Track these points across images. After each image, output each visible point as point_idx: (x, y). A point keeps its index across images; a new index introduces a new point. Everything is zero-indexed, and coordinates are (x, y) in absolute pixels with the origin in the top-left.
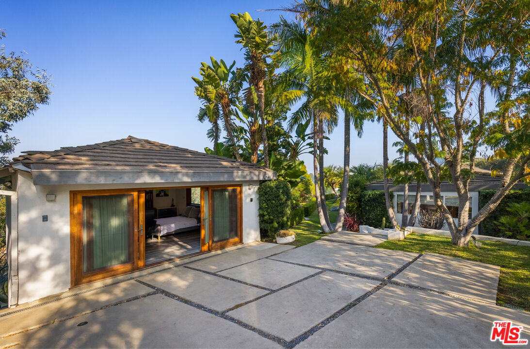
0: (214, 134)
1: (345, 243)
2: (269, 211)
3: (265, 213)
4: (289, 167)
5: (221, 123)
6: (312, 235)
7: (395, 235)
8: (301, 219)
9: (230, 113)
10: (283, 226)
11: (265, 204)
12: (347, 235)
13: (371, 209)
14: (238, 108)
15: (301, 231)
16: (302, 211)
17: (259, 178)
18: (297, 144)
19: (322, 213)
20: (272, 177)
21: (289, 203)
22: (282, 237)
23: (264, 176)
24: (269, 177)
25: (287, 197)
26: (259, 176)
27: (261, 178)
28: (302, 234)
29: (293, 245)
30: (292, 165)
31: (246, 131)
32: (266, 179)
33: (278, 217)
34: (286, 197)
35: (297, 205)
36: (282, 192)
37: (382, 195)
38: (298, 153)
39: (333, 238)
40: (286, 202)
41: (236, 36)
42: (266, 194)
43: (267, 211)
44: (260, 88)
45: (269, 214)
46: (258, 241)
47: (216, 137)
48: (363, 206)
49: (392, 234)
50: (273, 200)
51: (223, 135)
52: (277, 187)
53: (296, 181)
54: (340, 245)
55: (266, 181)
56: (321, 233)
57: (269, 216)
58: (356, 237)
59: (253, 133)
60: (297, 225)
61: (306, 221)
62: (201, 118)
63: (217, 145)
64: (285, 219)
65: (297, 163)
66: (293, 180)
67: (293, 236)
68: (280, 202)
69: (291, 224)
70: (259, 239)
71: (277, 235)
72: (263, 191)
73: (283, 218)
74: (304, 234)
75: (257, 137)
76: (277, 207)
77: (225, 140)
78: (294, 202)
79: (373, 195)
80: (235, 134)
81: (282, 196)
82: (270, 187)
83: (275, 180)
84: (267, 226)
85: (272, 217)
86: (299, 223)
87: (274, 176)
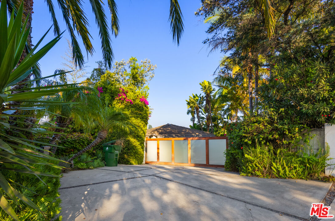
0: (193, 119)
5: (196, 116)
9: (200, 112)
14: (202, 110)
31: (205, 118)
41: (201, 88)
47: (194, 121)
51: (196, 120)
59: (208, 119)
62: (188, 113)
63: (194, 124)
75: (209, 121)
77: (197, 122)
80: (201, 120)
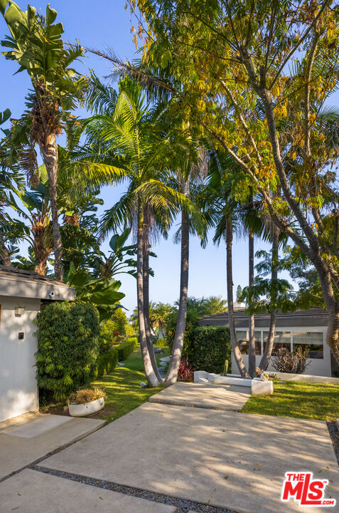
1: (191, 405)
2: (56, 355)
3: (48, 360)
4: (99, 288)
6: (132, 392)
7: (262, 387)
8: (114, 365)
10: (83, 381)
11: (47, 344)
12: (188, 388)
13: (207, 349)
14: (14, 192)
15: (115, 384)
16: (115, 355)
17: (37, 294)
18: (111, 260)
19: (148, 357)
20: (65, 296)
21: (96, 340)
22: (79, 403)
23: (48, 292)
24: (59, 295)
25: (93, 331)
26: (37, 290)
27: (43, 294)
28: (116, 390)
29: (101, 418)
30: (102, 285)
31: (27, 228)
32: (53, 297)
33: (74, 366)
34: (90, 330)
35: (108, 347)
36: (82, 322)
37: (220, 332)
38: (112, 272)
39: (169, 398)
40: (91, 340)
42: (51, 326)
43: (51, 356)
44: (50, 146)
45: (55, 361)
46: (33, 413)
48: (196, 346)
49: (259, 385)
50: (65, 335)
52: (74, 313)
53: (109, 308)
54: (184, 410)
55: (54, 301)
56: (145, 387)
57: (56, 364)
58: (201, 391)
59: (40, 231)
60: (108, 374)
61: (121, 367)
64: (87, 368)
65: (111, 283)
66: (105, 306)
67: (102, 399)
68: (79, 338)
69: (99, 373)
70: (36, 409)
71: (70, 399)
72: (46, 319)
73: (83, 367)
74: (120, 391)
75: (45, 238)
76: (73, 347)
78: (105, 342)
79: (208, 331)
81: (82, 329)
82: (60, 312)
83: (70, 302)
84: (52, 384)
85: (60, 367)
86: (111, 371)
87: (69, 295)
